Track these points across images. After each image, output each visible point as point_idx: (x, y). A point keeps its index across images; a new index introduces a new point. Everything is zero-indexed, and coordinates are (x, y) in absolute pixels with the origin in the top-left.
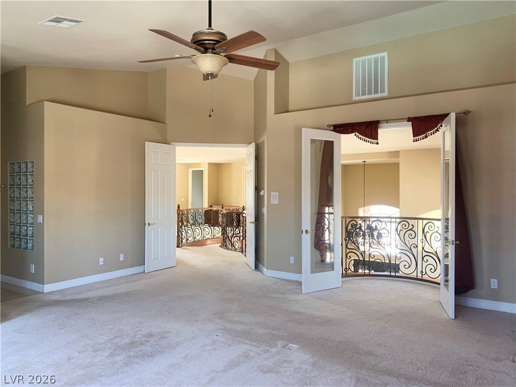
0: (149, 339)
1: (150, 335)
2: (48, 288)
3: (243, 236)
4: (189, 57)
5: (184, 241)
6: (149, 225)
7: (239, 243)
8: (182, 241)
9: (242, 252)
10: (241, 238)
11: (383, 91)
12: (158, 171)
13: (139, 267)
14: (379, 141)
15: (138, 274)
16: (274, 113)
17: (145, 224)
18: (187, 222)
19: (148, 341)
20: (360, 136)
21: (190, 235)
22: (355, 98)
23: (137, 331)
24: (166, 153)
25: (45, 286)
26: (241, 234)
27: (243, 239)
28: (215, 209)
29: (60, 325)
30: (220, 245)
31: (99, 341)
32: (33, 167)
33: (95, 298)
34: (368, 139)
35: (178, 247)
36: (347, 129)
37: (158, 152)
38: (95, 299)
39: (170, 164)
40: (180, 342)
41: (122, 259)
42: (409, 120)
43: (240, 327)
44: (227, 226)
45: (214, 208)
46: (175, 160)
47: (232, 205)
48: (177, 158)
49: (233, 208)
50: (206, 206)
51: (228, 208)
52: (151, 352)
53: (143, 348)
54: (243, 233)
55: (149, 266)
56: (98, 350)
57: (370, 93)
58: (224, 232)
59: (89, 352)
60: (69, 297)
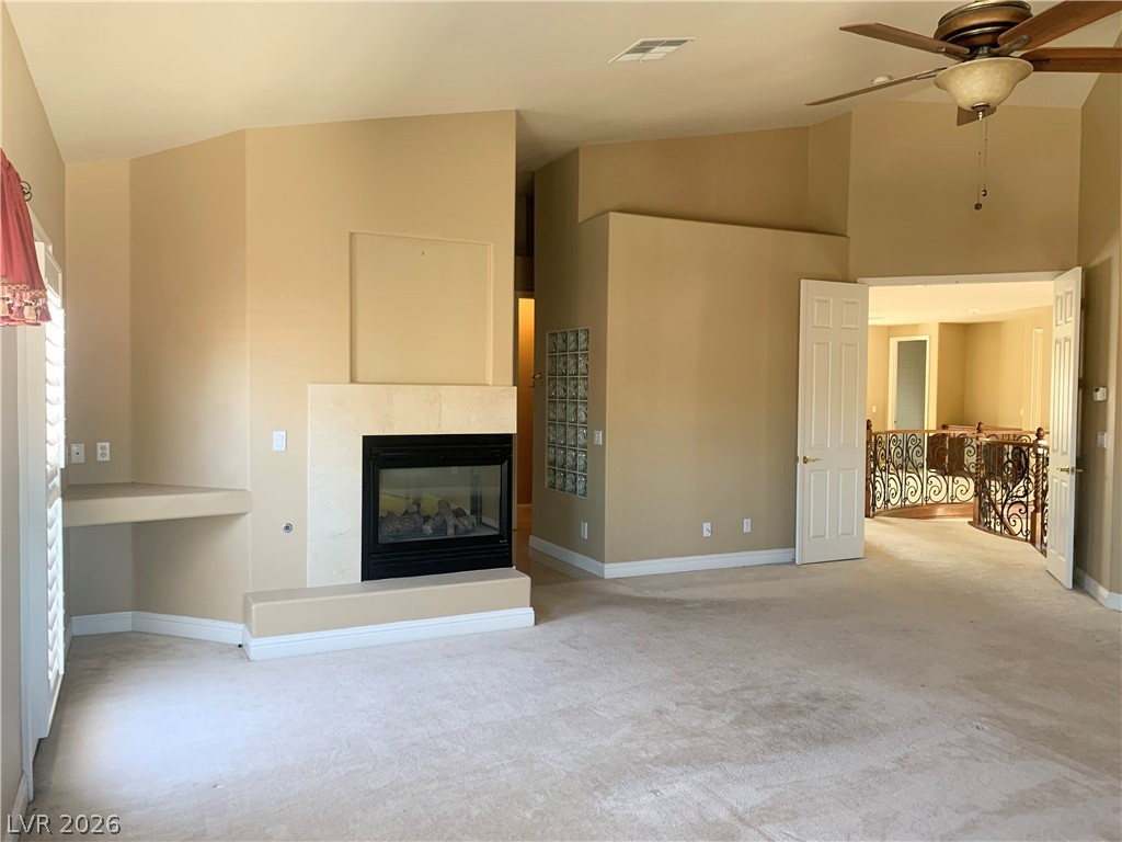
0: (816, 705)
1: (817, 697)
2: (612, 570)
3: (1035, 502)
4: (928, 76)
5: (879, 504)
6: (805, 462)
7: (1024, 521)
8: (874, 504)
9: (1033, 542)
10: (1031, 509)
12: (828, 344)
13: (781, 550)
15: (781, 564)
17: (797, 459)
18: (887, 462)
19: (814, 710)
21: (893, 491)
23: (789, 684)
24: (847, 303)
25: (606, 566)
26: (1031, 497)
27: (1036, 511)
28: (958, 433)
29: (638, 644)
30: (971, 520)
31: (713, 688)
32: (587, 340)
33: (698, 602)
35: (867, 516)
37: (828, 301)
38: (697, 605)
39: (854, 326)
40: (887, 725)
41: (747, 528)
43: (1038, 720)
44: (990, 475)
45: (955, 432)
46: (867, 319)
47: (1000, 426)
48: (870, 315)
49: (1005, 432)
50: (931, 424)
51: (993, 432)
52: (823, 734)
53: (803, 720)
54: (1036, 495)
55: (805, 550)
56: (713, 707)
58: (982, 491)
59: (695, 707)
60: (648, 594)
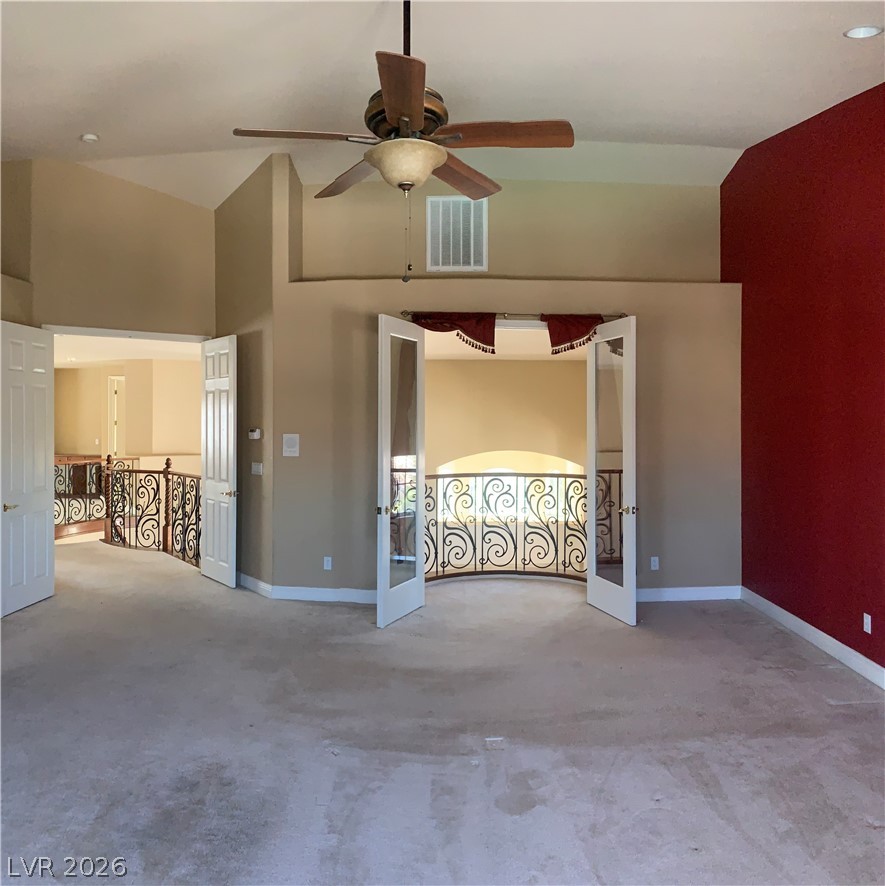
3: (166, 518)
7: (156, 534)
9: (165, 549)
11: (478, 262)
12: (21, 388)
14: (496, 348)
16: (287, 280)
20: (466, 337)
22: (430, 268)
24: (37, 347)
30: (103, 538)
34: (478, 344)
36: (441, 323)
37: (22, 345)
39: (43, 371)
42: (544, 318)
54: (166, 513)
57: (456, 262)
